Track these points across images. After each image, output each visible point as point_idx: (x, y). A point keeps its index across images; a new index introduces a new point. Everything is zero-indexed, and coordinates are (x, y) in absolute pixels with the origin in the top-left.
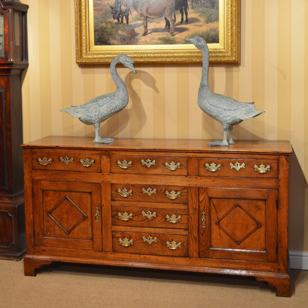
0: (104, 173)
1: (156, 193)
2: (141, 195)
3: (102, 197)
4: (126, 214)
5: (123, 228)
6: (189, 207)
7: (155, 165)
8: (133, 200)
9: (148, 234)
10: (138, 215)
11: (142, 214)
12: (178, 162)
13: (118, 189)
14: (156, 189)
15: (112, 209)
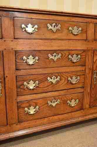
0: (7, 39)
1: (60, 58)
2: (47, 60)
3: (5, 67)
4: (31, 82)
5: (29, 97)
6: (86, 68)
7: (60, 30)
8: (39, 67)
9: (53, 98)
10: (43, 81)
11: (47, 80)
12: (80, 26)
13: (23, 56)
14: (61, 54)
15: (17, 79)
